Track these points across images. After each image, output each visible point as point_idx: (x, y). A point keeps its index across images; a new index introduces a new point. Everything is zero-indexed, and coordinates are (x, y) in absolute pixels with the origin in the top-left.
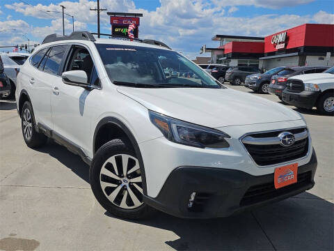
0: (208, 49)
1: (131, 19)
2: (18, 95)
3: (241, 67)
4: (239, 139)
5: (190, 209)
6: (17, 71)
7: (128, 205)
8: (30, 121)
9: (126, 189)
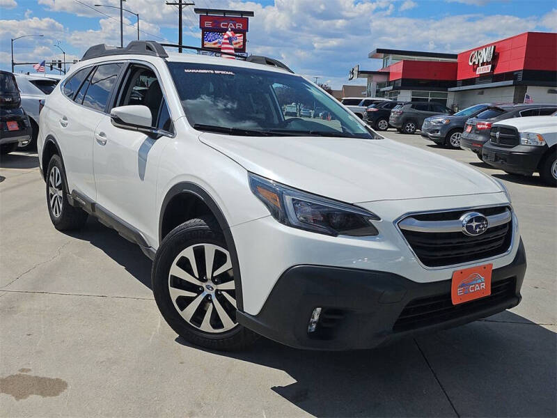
0: (362, 72)
1: (235, 20)
2: (41, 145)
3: (416, 103)
4: (395, 222)
5: (311, 335)
6: (41, 104)
7: (214, 327)
8: (60, 187)
9: (211, 301)
